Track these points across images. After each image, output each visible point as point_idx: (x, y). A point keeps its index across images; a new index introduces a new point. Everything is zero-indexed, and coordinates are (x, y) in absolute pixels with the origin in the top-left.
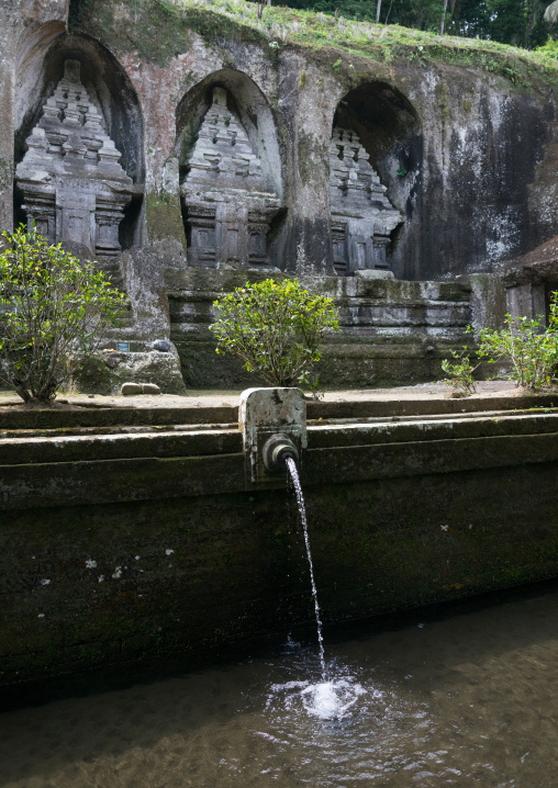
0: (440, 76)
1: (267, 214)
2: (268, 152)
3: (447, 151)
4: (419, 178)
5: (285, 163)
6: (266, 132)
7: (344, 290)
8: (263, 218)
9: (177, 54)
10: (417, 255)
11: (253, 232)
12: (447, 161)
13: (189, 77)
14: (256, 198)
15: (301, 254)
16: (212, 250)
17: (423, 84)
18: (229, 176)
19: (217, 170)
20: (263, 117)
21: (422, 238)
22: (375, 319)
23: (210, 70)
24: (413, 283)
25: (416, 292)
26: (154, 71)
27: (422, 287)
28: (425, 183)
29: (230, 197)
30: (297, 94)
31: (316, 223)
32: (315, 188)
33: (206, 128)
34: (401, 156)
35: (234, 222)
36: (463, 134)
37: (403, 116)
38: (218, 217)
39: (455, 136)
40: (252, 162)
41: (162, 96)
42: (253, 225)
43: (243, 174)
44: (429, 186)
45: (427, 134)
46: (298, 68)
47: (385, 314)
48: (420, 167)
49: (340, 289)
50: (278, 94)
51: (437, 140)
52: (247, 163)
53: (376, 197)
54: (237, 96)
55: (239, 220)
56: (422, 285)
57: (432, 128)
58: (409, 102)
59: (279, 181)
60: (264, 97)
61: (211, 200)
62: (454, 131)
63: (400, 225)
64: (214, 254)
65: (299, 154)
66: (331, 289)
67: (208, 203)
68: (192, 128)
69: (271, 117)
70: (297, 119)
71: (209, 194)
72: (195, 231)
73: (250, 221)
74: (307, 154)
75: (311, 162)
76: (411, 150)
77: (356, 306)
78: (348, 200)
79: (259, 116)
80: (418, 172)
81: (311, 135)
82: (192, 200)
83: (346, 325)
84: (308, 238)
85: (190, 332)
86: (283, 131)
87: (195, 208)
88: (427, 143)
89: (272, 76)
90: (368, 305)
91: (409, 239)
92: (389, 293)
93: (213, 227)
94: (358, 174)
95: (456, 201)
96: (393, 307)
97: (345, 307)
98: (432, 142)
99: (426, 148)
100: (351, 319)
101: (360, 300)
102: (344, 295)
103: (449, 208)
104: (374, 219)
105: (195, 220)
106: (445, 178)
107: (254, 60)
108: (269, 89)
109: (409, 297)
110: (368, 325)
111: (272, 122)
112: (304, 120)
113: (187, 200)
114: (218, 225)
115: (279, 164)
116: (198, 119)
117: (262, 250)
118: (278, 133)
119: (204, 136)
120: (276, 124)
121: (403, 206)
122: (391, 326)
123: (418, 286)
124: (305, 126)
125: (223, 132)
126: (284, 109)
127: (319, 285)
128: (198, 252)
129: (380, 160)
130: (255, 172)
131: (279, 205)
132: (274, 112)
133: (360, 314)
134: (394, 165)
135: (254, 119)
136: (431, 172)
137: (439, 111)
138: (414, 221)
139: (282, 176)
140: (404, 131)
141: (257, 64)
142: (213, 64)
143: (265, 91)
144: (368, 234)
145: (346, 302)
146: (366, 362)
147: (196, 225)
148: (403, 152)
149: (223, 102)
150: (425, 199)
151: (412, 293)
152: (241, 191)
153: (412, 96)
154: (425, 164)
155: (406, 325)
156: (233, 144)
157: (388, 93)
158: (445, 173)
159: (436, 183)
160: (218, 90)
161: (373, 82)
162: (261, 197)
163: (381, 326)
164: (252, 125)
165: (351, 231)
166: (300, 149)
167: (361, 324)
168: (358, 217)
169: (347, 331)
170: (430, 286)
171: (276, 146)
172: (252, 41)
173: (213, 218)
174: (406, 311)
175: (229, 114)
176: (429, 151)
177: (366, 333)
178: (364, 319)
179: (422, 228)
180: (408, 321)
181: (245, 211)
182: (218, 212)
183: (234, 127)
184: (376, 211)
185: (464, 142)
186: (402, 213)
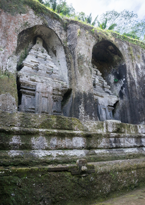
0: (128, 45)
1: (62, 91)
2: (61, 66)
3: (135, 71)
4: (126, 81)
5: (70, 69)
6: (60, 57)
7: (107, 128)
8: (60, 93)
9: (21, 13)
10: (128, 114)
11: (55, 100)
12: (136, 75)
13: (26, 24)
14: (57, 83)
15: (82, 110)
16: (33, 107)
17: (123, 46)
18: (43, 72)
19: (37, 69)
20: (59, 51)
21: (130, 106)
22: (122, 144)
23: (36, 24)
24: (135, 125)
25: (136, 130)
26: (8, 16)
27: (138, 128)
28: (129, 83)
29: (44, 80)
30: (76, 39)
31: (89, 94)
32: (87, 78)
33: (32, 51)
34: (115, 74)
35: (46, 93)
36: (139, 66)
37: (116, 58)
38: (37, 90)
39: (137, 66)
40: (54, 68)
41: (11, 27)
42: (55, 96)
43: (50, 73)
44: (130, 85)
45: (127, 64)
46: (76, 30)
47: (126, 141)
48: (126, 77)
49: (105, 128)
50: (67, 40)
51: (131, 67)
52: (52, 68)
53: (107, 90)
54: (47, 43)
55: (48, 93)
56: (138, 126)
57: (129, 62)
58: (120, 51)
59: (67, 78)
60: (61, 41)
61: (34, 81)
62: (136, 64)
63: (117, 102)
64: (34, 109)
65: (78, 64)
66: (101, 128)
67: (32, 82)
68: (26, 52)
69: (64, 50)
70: (76, 49)
71: (33, 77)
72: (24, 97)
73: (53, 94)
74: (82, 63)
75: (84, 66)
76: (120, 71)
77: (113, 137)
78: (96, 89)
79: (57, 50)
80: (124, 79)
81: (84, 55)
82: (23, 79)
83: (110, 148)
84: (85, 102)
85: (16, 157)
86: (69, 56)
87: (25, 83)
88: (127, 68)
89: (64, 33)
90: (118, 137)
91: (122, 108)
92: (126, 130)
93: (34, 95)
94: (99, 80)
95: (141, 91)
96: (129, 137)
97: (108, 138)
98: (129, 67)
99: (128, 70)
100: (111, 145)
101: (115, 134)
102: (107, 132)
103: (139, 94)
104: (108, 98)
105: (24, 90)
106: (136, 82)
107: (56, 26)
108: (63, 38)
109: (134, 132)
110: (119, 147)
111: (64, 52)
112: (80, 49)
113: (21, 79)
114: (37, 94)
115: (67, 70)
116: (29, 49)
117: (59, 109)
118: (67, 57)
119: (32, 54)
120: (65, 53)
121: (117, 94)
122: (129, 148)
123: (136, 127)
124: (80, 52)
125: (40, 54)
126: (70, 45)
127: (94, 126)
128: (25, 108)
129: (106, 76)
130: (56, 72)
131: (68, 87)
132: (65, 48)
133: (115, 142)
134: (112, 78)
135: (55, 52)
136: (130, 79)
137: (130, 57)
138: (124, 100)
139: (68, 76)
140: (116, 64)
141: (58, 27)
142: (38, 22)
143: (61, 39)
144: (106, 105)
145: (109, 135)
146: (133, 172)
147: (25, 93)
148: (116, 72)
149: (41, 44)
150: (129, 90)
151: (135, 130)
152: (49, 79)
153: (120, 49)
154: (128, 76)
155: (135, 147)
156: (45, 60)
157: (111, 47)
158: (136, 80)
159: (133, 83)
160: (39, 38)
161: (106, 41)
162: (59, 83)
163: (125, 148)
164: (54, 55)
165: (100, 103)
166: (78, 61)
167: (117, 147)
168: (102, 97)
169: (111, 152)
170: (141, 127)
171: (65, 63)
172: (56, 19)
173: (34, 90)
174: (134, 139)
175: (44, 48)
176: (129, 71)
177: (120, 152)
178: (117, 144)
179: (129, 102)
180: (136, 144)
181: (51, 88)
182: (37, 87)
183: (46, 54)
184: (108, 95)
185: (140, 69)
186: (117, 97)
